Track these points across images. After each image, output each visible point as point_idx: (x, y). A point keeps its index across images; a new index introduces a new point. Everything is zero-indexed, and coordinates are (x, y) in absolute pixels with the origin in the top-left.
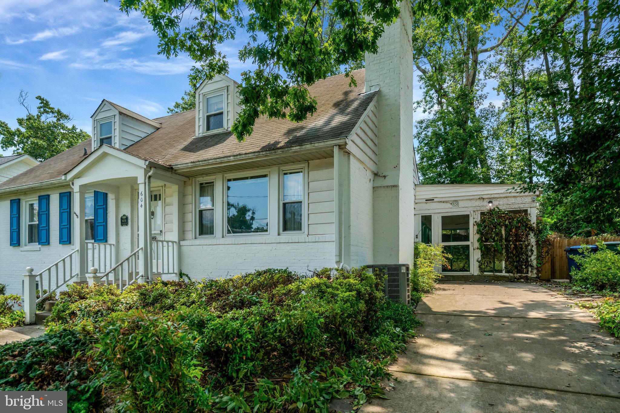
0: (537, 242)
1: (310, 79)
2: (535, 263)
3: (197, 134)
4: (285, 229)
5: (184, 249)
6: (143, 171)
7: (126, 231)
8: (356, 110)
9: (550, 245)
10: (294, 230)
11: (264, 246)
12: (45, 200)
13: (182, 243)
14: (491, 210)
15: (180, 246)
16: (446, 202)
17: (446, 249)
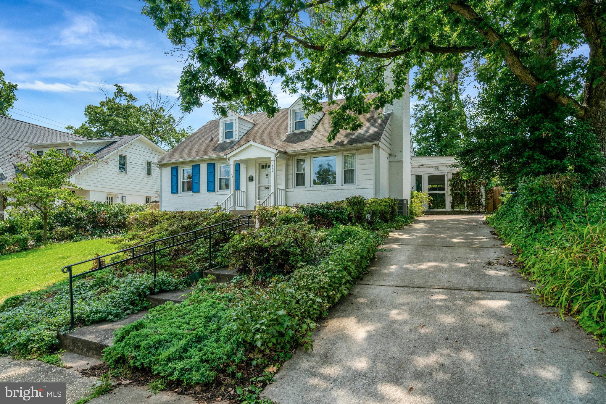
0: (485, 190)
1: (360, 113)
2: (484, 203)
3: (289, 132)
4: (345, 183)
5: (288, 193)
6: (274, 154)
7: (252, 185)
8: (381, 124)
9: (493, 192)
10: (350, 183)
11: (335, 191)
12: (196, 167)
13: (287, 190)
14: (458, 172)
15: (286, 192)
16: (431, 167)
17: (430, 195)
